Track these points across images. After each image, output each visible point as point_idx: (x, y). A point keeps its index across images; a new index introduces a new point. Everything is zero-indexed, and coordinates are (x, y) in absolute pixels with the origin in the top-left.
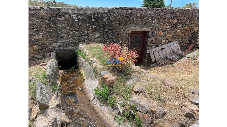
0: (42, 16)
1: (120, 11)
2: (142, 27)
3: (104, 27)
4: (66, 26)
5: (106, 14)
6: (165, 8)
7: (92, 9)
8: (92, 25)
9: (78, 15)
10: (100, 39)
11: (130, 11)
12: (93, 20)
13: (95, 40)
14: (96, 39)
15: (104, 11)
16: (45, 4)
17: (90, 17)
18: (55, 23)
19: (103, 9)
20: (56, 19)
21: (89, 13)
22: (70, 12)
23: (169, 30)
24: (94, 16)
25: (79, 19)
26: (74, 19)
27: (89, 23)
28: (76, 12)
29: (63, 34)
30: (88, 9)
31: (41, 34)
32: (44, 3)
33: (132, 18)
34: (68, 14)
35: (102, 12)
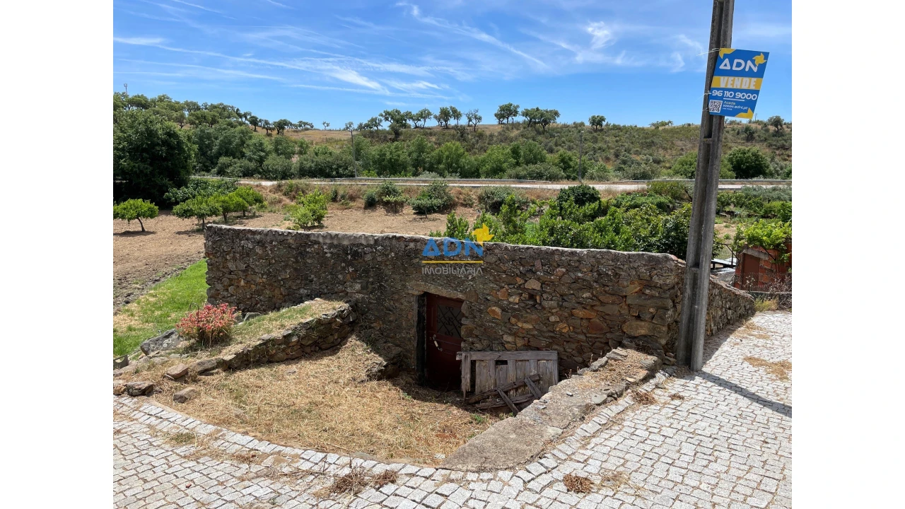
0: (290, 243)
1: (394, 242)
2: (441, 285)
3: (366, 271)
4: (316, 262)
5: (371, 246)
6: (495, 244)
7: (349, 237)
8: (348, 266)
9: (331, 246)
10: (361, 295)
11: (412, 245)
12: (349, 257)
13: (354, 295)
14: (355, 293)
15: (367, 241)
16: (738, 133)
17: (345, 249)
18: (303, 255)
19: (366, 238)
20: (305, 250)
21: (346, 243)
22: (321, 240)
23: (517, 306)
24: (351, 249)
25: (331, 253)
26: (326, 253)
27: (344, 261)
28: (328, 241)
29: (313, 276)
30: (345, 237)
31: (288, 271)
32: (734, 130)
33: (417, 260)
34: (318, 243)
35: (364, 242)
